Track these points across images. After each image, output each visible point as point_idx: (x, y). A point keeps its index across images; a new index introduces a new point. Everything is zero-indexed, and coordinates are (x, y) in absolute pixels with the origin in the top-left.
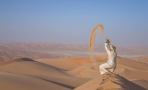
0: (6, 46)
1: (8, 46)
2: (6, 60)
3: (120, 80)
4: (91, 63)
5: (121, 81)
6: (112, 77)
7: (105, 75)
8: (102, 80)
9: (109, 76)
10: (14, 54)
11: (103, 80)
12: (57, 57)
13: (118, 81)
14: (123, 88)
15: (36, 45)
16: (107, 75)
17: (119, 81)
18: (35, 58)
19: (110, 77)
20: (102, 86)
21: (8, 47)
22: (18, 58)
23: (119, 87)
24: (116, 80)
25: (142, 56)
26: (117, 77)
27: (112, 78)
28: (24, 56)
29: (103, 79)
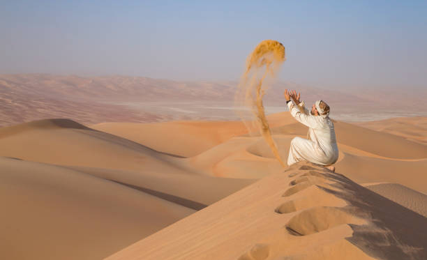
0: (5, 84)
1: (9, 82)
2: (5, 125)
3: (340, 183)
4: (248, 136)
5: (346, 187)
6: (318, 175)
7: (297, 170)
8: (290, 185)
9: (307, 171)
10: (27, 108)
11: (293, 183)
12: (153, 118)
13: (336, 187)
14: (354, 207)
15: (91, 82)
16: (303, 168)
17: (340, 188)
18: (89, 121)
19: (313, 174)
20: (292, 202)
21: (8, 86)
22: (38, 119)
23: (343, 203)
24: (329, 183)
25: (394, 116)
26: (330, 176)
27: (318, 178)
28: (56, 115)
29: (292, 179)
